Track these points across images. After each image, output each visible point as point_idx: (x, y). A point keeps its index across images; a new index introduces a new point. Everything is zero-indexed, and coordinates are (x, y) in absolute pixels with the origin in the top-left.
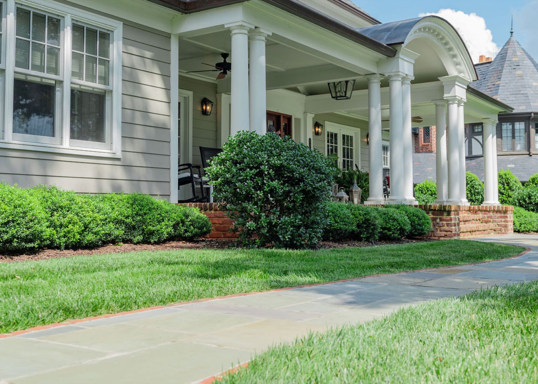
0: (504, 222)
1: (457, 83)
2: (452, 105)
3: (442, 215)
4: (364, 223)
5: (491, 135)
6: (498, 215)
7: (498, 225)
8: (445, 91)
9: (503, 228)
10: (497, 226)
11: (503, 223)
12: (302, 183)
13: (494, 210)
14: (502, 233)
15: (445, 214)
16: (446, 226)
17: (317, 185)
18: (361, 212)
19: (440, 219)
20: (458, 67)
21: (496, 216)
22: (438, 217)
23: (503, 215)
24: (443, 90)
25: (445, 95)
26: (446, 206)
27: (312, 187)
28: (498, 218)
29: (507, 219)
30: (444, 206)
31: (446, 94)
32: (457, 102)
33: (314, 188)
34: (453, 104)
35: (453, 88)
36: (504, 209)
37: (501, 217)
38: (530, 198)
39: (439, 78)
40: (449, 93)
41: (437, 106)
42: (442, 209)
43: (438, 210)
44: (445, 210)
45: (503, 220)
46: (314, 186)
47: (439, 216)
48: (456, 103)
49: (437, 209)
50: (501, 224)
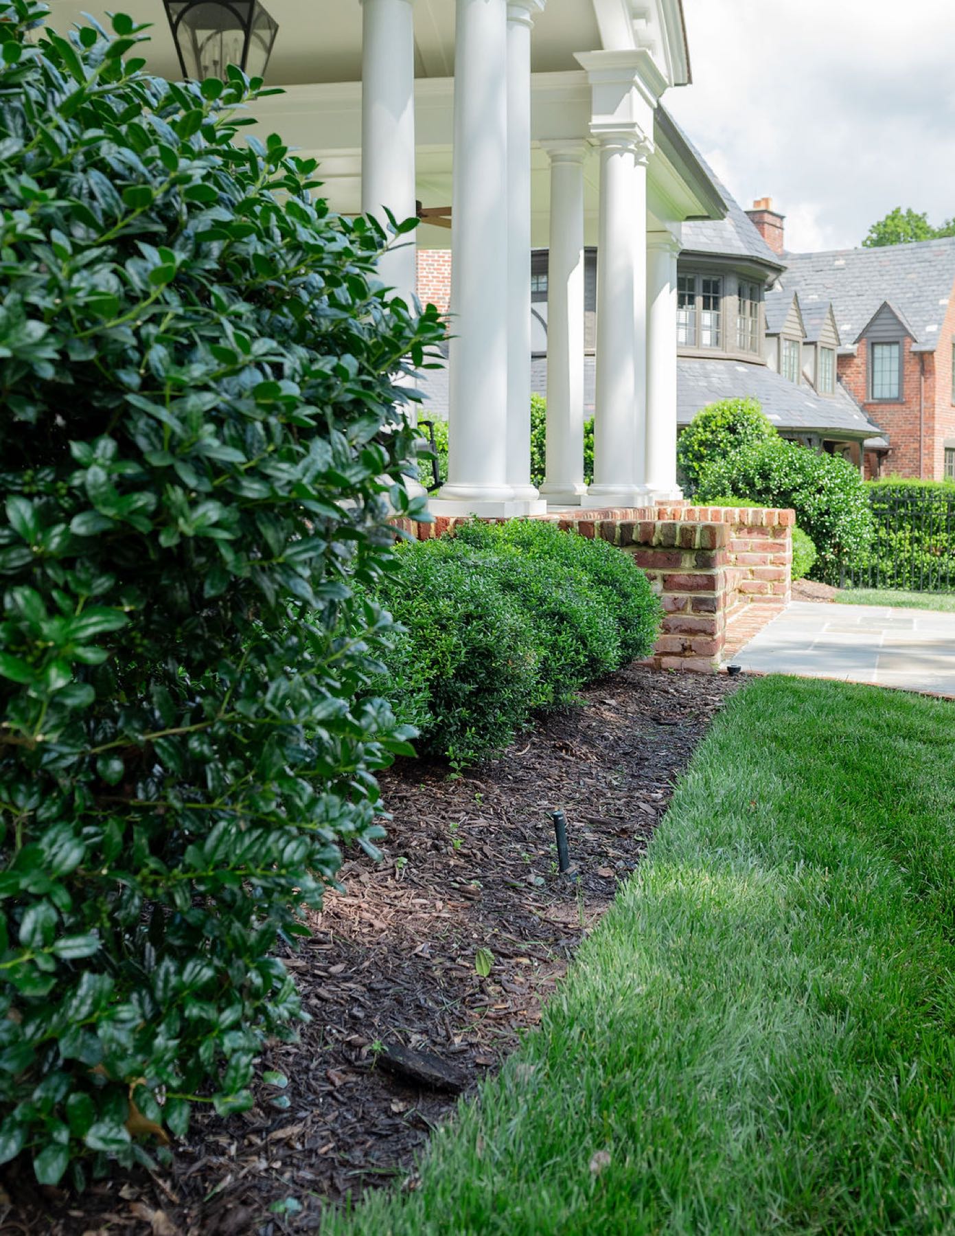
0: (772, 563)
1: (637, 79)
2: (617, 156)
3: (675, 563)
4: (463, 674)
5: (668, 286)
6: (756, 539)
7: (752, 572)
8: (595, 106)
9: (769, 584)
10: (750, 576)
11: (770, 567)
12: (106, 446)
13: (742, 523)
14: (765, 601)
15: (688, 561)
16: (689, 608)
17: (285, 472)
18: (444, 604)
19: (665, 580)
20: (640, 24)
21: (746, 544)
22: (658, 572)
23: (770, 540)
24: (590, 103)
25: (596, 120)
26: (694, 528)
27: (223, 496)
28: (752, 550)
29: (782, 554)
30: (684, 530)
31: (598, 114)
32: (632, 147)
33: (250, 513)
34: (622, 152)
35: (627, 95)
36: (776, 523)
37: (764, 548)
38: (765, 476)
39: (580, 57)
40: (611, 111)
41: (554, 158)
42: (677, 543)
43: (660, 544)
44: (688, 546)
45: (770, 556)
46: (253, 490)
47: (660, 568)
48: (631, 151)
49: (654, 541)
50: (764, 571)
